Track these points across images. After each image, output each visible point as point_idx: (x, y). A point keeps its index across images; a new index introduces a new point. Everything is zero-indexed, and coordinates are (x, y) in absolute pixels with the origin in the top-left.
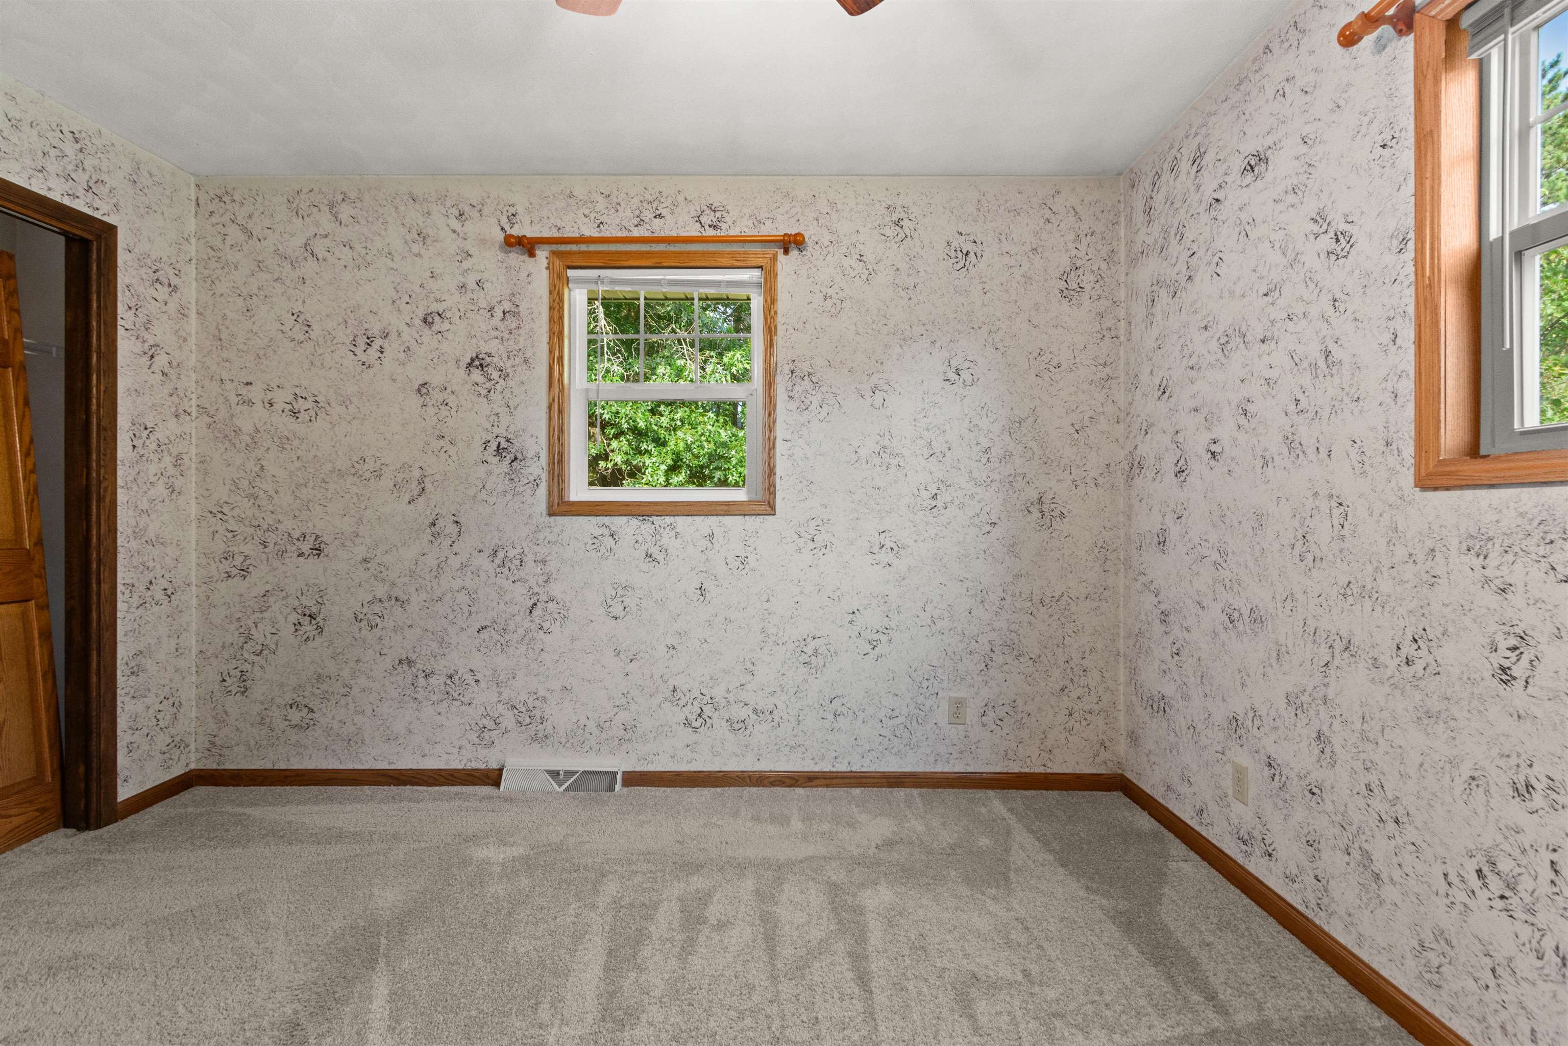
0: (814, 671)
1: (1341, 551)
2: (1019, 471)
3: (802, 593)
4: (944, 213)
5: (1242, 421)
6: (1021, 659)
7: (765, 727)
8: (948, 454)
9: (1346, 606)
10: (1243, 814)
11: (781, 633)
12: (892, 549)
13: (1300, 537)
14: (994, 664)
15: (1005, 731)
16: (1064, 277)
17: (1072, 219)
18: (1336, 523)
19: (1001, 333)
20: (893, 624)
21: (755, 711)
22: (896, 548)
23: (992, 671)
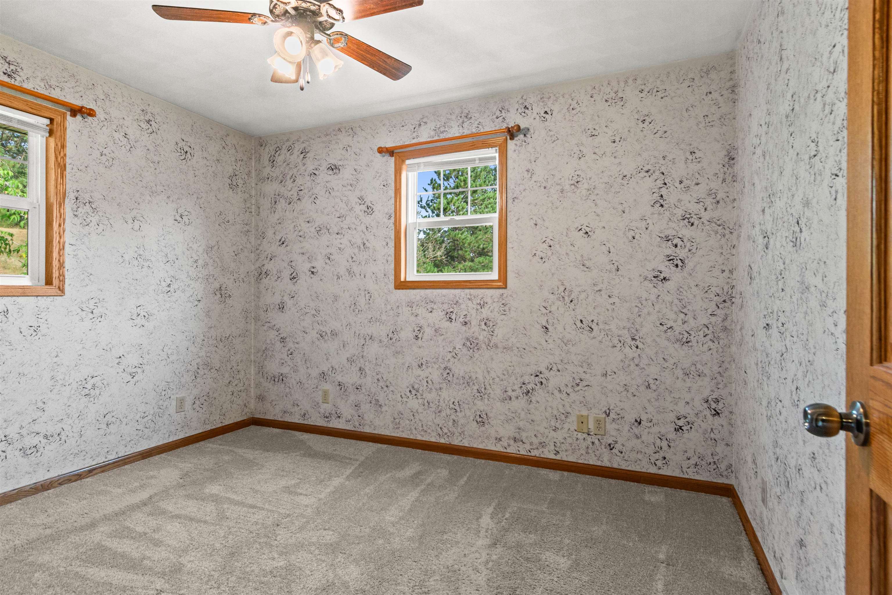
0: (92, 399)
1: (369, 308)
2: (211, 273)
3: (83, 348)
4: (174, 126)
5: (327, 261)
6: (212, 371)
7: (53, 446)
8: (176, 261)
9: (371, 325)
10: (326, 408)
11: (67, 378)
12: (144, 316)
13: (353, 303)
14: (199, 375)
15: (204, 409)
16: (231, 177)
17: (233, 151)
18: (367, 298)
19: (203, 200)
20: (145, 361)
21: (46, 437)
22: (147, 316)
23: (198, 379)
